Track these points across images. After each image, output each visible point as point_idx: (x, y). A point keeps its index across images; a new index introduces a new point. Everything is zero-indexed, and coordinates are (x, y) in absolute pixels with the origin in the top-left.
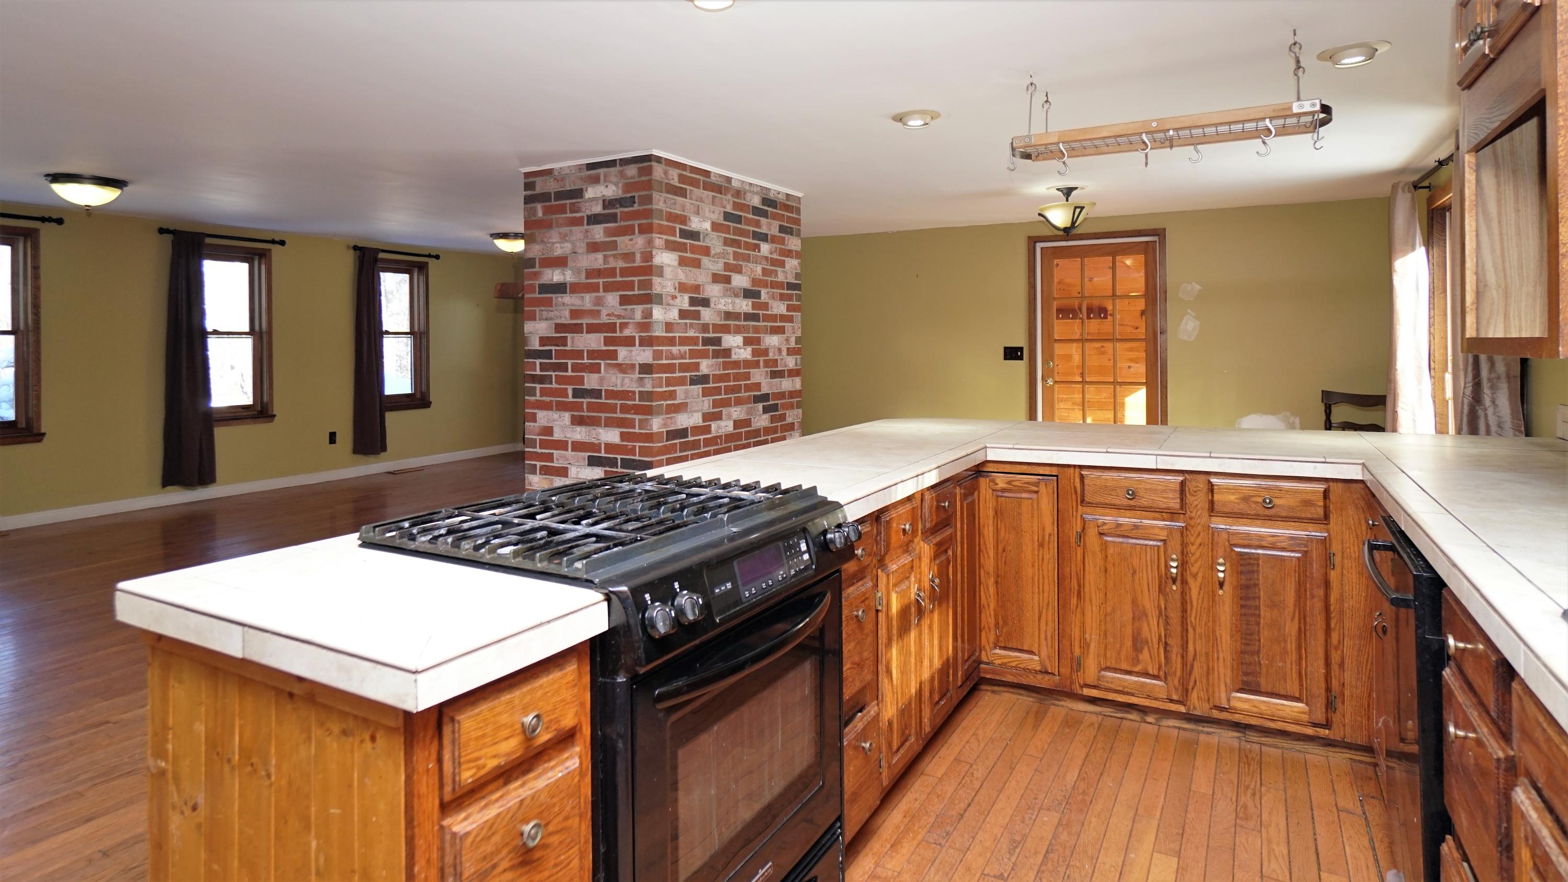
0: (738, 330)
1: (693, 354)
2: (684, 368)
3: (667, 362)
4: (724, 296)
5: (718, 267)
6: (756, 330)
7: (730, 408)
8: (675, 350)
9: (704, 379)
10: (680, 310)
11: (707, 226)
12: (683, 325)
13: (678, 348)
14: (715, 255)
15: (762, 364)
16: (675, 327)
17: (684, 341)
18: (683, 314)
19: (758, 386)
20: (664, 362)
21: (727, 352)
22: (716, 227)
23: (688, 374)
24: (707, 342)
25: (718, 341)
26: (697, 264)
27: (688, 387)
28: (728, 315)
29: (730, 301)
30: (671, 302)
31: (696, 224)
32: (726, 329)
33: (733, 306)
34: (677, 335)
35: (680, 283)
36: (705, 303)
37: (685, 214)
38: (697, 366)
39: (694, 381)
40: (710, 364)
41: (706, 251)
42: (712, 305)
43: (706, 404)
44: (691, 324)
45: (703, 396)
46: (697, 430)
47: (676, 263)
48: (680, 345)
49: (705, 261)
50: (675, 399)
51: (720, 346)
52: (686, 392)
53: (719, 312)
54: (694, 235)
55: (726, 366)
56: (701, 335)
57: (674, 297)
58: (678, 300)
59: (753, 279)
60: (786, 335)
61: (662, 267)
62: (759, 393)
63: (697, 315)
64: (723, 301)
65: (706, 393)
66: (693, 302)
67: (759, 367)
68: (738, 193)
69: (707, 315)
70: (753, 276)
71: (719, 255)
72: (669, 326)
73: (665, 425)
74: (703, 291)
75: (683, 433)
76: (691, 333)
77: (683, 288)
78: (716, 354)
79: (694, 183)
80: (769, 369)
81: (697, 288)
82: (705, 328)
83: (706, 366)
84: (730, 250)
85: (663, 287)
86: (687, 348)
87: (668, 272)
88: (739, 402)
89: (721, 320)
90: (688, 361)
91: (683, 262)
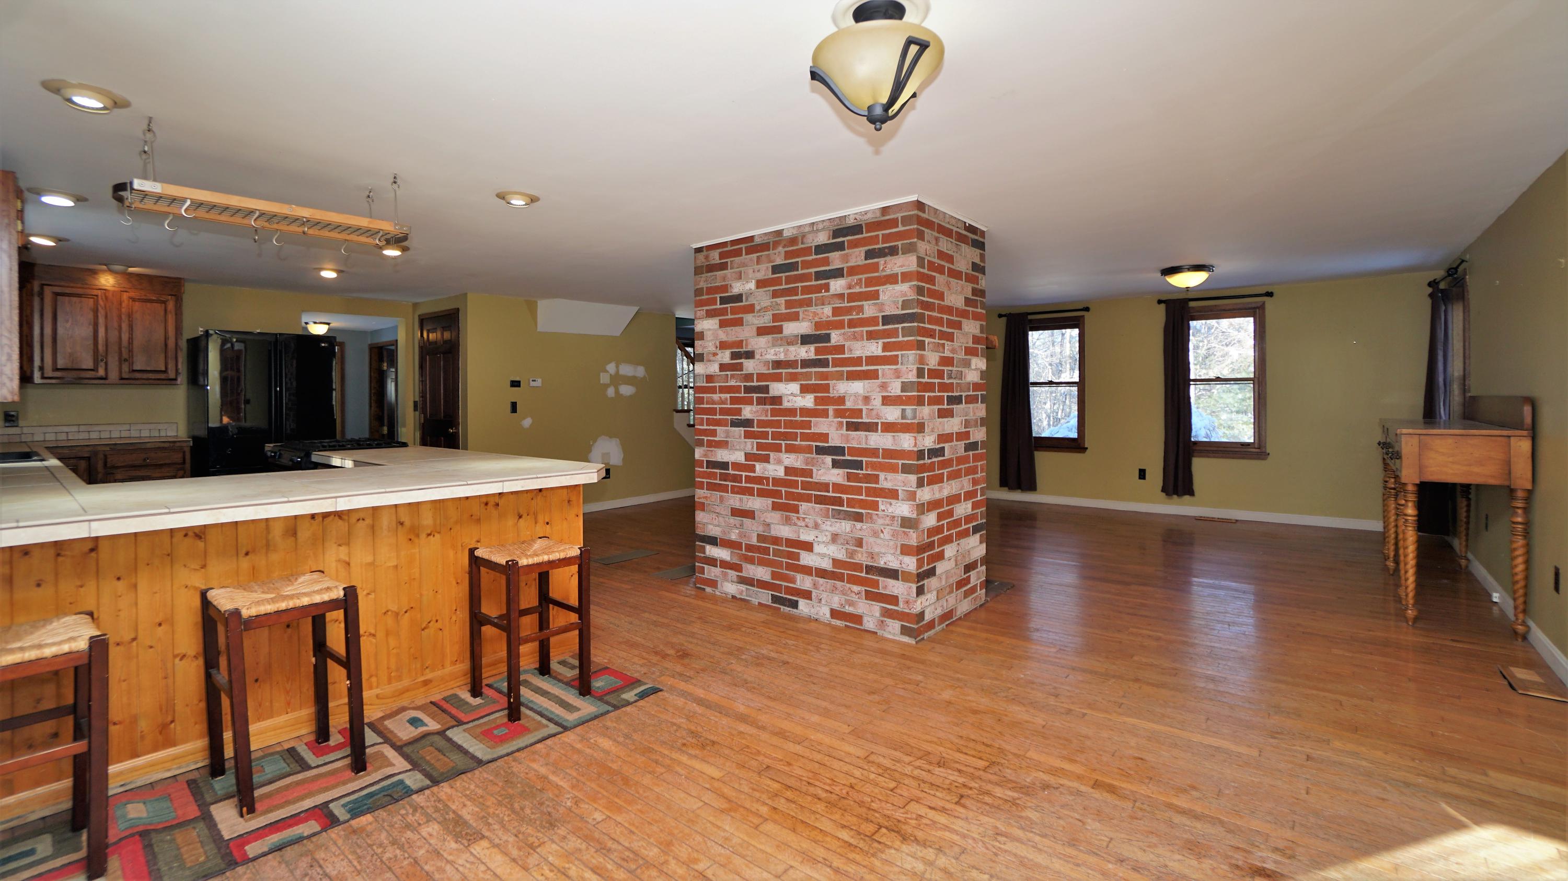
0: (793, 378)
1: (734, 400)
2: (724, 412)
3: (708, 406)
4: (774, 346)
5: (765, 320)
6: (825, 376)
7: (780, 454)
8: (716, 397)
9: (748, 423)
10: (721, 364)
11: (752, 285)
12: (724, 377)
13: (718, 395)
14: (760, 310)
15: (831, 413)
16: (716, 378)
17: (723, 390)
18: (723, 367)
19: (825, 437)
20: (705, 406)
21: (777, 400)
22: (761, 284)
23: (729, 417)
24: (748, 390)
25: (766, 389)
26: (739, 323)
27: (729, 428)
28: (778, 364)
29: (782, 350)
30: (712, 358)
31: (737, 288)
32: (778, 378)
33: (785, 354)
34: (717, 385)
35: (720, 342)
36: (750, 355)
37: (726, 283)
38: (739, 411)
39: (734, 424)
40: (754, 409)
41: (750, 309)
42: (757, 356)
43: (750, 446)
44: (731, 375)
45: (745, 437)
46: (737, 466)
47: (717, 326)
48: (721, 392)
49: (748, 318)
50: (716, 436)
51: (768, 393)
52: (727, 432)
53: (766, 363)
54: (738, 298)
55: (774, 413)
56: (742, 384)
57: (715, 354)
58: (719, 357)
59: (816, 323)
60: (881, 380)
61: (703, 332)
62: (826, 445)
63: (739, 367)
64: (772, 351)
65: (748, 435)
66: (734, 356)
67: (827, 417)
68: (793, 240)
69: (750, 366)
70: (817, 319)
71: (766, 309)
72: (710, 378)
73: (705, 455)
74: (747, 345)
75: (724, 465)
76: (732, 383)
77: (723, 345)
78: (761, 402)
79: (738, 253)
80: (844, 420)
81: (740, 343)
82: (749, 377)
83: (748, 412)
84: (781, 301)
85: (705, 347)
86: (728, 396)
87: (708, 335)
88: (791, 449)
89: (769, 369)
90: (729, 406)
91: (723, 324)
